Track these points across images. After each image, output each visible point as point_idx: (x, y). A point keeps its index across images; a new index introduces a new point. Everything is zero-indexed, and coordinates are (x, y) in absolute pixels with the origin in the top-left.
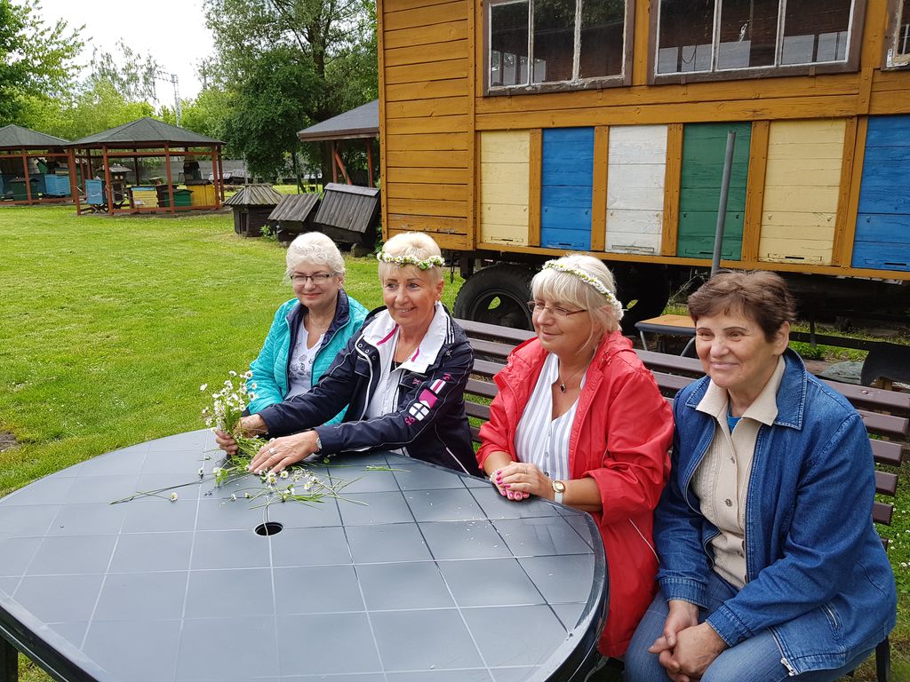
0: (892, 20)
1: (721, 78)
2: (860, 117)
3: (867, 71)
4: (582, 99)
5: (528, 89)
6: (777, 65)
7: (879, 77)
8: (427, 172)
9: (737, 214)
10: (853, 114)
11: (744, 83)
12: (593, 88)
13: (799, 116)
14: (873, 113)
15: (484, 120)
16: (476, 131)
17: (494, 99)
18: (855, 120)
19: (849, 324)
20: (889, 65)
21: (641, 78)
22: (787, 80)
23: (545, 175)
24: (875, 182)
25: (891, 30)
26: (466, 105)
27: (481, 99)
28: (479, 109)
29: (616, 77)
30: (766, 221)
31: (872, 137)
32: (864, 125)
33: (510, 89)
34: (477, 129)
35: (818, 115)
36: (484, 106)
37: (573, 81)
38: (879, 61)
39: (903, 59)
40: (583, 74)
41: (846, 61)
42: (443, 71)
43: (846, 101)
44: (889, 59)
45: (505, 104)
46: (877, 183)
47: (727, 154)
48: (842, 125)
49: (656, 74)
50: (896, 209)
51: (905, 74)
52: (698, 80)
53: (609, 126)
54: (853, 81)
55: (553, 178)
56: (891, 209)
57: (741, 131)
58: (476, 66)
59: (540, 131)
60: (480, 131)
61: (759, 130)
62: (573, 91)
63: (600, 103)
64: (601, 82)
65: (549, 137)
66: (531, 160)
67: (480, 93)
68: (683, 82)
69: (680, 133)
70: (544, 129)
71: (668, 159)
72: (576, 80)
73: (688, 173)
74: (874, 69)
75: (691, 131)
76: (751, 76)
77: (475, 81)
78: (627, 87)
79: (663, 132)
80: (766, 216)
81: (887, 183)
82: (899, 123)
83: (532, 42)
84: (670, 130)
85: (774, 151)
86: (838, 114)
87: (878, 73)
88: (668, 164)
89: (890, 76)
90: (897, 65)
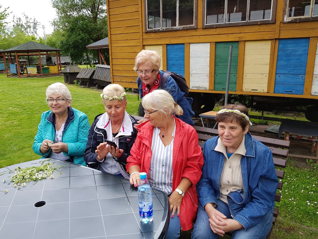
0: (286, 5)
1: (228, 26)
2: (276, 39)
3: (278, 23)
4: (180, 34)
5: (161, 30)
6: (247, 21)
7: (282, 25)
8: (126, 60)
9: (234, 74)
10: (274, 38)
11: (236, 27)
12: (183, 30)
13: (255, 39)
14: (280, 38)
15: (146, 41)
16: (143, 45)
17: (149, 34)
18: (274, 40)
19: (277, 112)
20: (285, 21)
21: (200, 26)
22: (251, 26)
23: (168, 61)
24: (282, 63)
25: (285, 8)
26: (139, 36)
27: (144, 34)
28: (144, 37)
29: (192, 25)
30: (244, 77)
31: (280, 46)
32: (277, 42)
33: (155, 30)
34: (144, 44)
35: (261, 39)
36: (146, 36)
37: (176, 27)
38: (282, 19)
39: (289, 19)
40: (180, 24)
41: (271, 19)
42: (131, 23)
43: (271, 34)
44: (285, 19)
45: (153, 35)
46: (283, 63)
47: (230, 53)
48: (270, 42)
49: (205, 24)
50: (289, 72)
51: (290, 24)
52: (220, 26)
53: (190, 43)
54: (273, 26)
55: (171, 62)
56: (287, 72)
57: (235, 45)
58: (142, 21)
60: (145, 45)
61: (241, 44)
62: (177, 30)
63: (186, 35)
64: (186, 27)
65: (169, 47)
66: (163, 56)
67: (144, 31)
68: (215, 27)
69: (214, 46)
70: (167, 45)
71: (210, 55)
72: (177, 27)
73: (217, 60)
74: (280, 22)
75: (218, 45)
76: (238, 25)
77: (142, 27)
78: (195, 29)
79: (208, 45)
80: (244, 75)
81: (286, 63)
82: (289, 42)
83: (162, 12)
84: (211, 44)
85: (247, 52)
86: (268, 38)
87: (281, 23)
88: (210, 57)
89: (286, 25)
90: (288, 21)
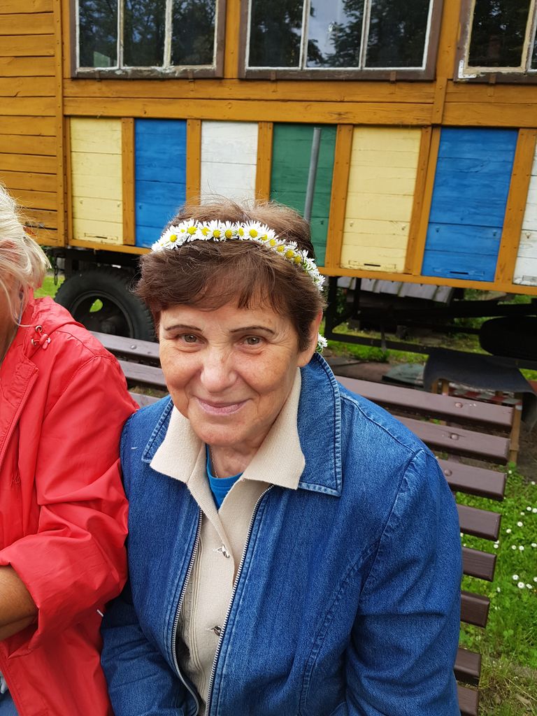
0: (464, 32)
1: (309, 76)
2: (434, 126)
3: (442, 81)
4: (173, 89)
5: (118, 73)
6: (362, 67)
7: (452, 88)
8: (12, 159)
9: (322, 219)
10: (429, 123)
11: (331, 84)
12: (184, 78)
13: (380, 123)
14: (446, 123)
15: (73, 105)
16: (65, 117)
17: (83, 82)
18: (430, 129)
20: (460, 76)
21: (232, 71)
22: (370, 83)
23: (139, 168)
24: (446, 193)
25: (462, 41)
26: (52, 86)
27: (69, 81)
28: (68, 92)
29: (208, 67)
30: (347, 228)
31: (444, 148)
32: (437, 134)
33: (100, 71)
34: (67, 113)
35: (396, 122)
36: (72, 89)
37: (164, 67)
38: (451, 72)
39: (472, 72)
40: (176, 60)
41: (423, 68)
42: (28, 47)
43: (422, 110)
44: (461, 70)
45: (94, 88)
46: (448, 193)
47: (313, 152)
48: (417, 135)
49: (247, 67)
50: (462, 219)
51: (473, 87)
52: (287, 77)
53: (202, 120)
54: (428, 89)
55: (146, 173)
56: (457, 220)
57: (328, 134)
58: (63, 43)
59: (132, 120)
60: (70, 117)
61: (343, 133)
62: (164, 79)
63: (192, 95)
64: (192, 71)
65: (142, 127)
66: (123, 151)
67: (68, 75)
68: (273, 77)
69: (270, 133)
70: (136, 119)
71: (259, 159)
72: (167, 67)
73: (277, 175)
74: (448, 80)
75: (281, 132)
76: (337, 77)
77: (63, 60)
78: (218, 79)
79: (253, 130)
80: (348, 222)
81: (455, 194)
82: (467, 136)
83: (122, 21)
84: (260, 128)
85: (357, 157)
86: (415, 122)
87: (450, 82)
88: (258, 165)
89: (462, 88)
90: (467, 76)
